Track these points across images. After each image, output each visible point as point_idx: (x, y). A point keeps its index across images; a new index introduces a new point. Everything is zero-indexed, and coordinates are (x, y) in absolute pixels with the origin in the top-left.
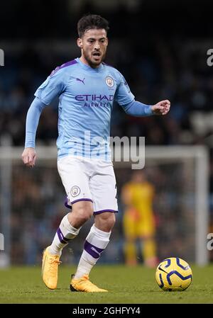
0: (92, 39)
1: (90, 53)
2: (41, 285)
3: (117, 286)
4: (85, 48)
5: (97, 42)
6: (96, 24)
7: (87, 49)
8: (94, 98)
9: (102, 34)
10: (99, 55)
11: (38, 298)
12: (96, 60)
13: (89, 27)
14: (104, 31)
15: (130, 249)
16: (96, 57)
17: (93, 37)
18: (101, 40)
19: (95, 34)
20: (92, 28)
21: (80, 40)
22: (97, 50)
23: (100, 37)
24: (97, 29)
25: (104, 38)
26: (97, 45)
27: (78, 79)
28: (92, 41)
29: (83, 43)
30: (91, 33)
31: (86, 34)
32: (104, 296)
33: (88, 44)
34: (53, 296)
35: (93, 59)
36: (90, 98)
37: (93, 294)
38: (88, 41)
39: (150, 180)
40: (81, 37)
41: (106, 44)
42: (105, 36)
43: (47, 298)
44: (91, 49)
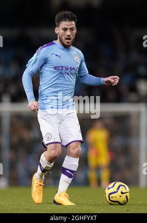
0: (65, 28)
1: (63, 38)
2: (29, 200)
3: (83, 201)
4: (60, 34)
5: (69, 30)
6: (68, 18)
7: (62, 35)
8: (67, 69)
9: (72, 25)
10: (69, 39)
11: (28, 209)
12: (68, 43)
13: (63, 20)
14: (73, 23)
15: (92, 175)
16: (68, 41)
17: (66, 27)
18: (71, 29)
19: (67, 25)
20: (65, 21)
21: (57, 29)
22: (69, 36)
23: (71, 27)
24: (69, 21)
25: (73, 28)
26: (68, 33)
27: (57, 55)
28: (65, 29)
29: (59, 31)
30: (64, 24)
31: (61, 25)
32: (74, 208)
33: (62, 31)
34: (38, 208)
35: (65, 42)
36: (64, 69)
37: (66, 207)
38: (62, 29)
39: (106, 127)
40: (58, 26)
41: (75, 31)
42: (74, 26)
43: (34, 209)
44: (65, 35)
